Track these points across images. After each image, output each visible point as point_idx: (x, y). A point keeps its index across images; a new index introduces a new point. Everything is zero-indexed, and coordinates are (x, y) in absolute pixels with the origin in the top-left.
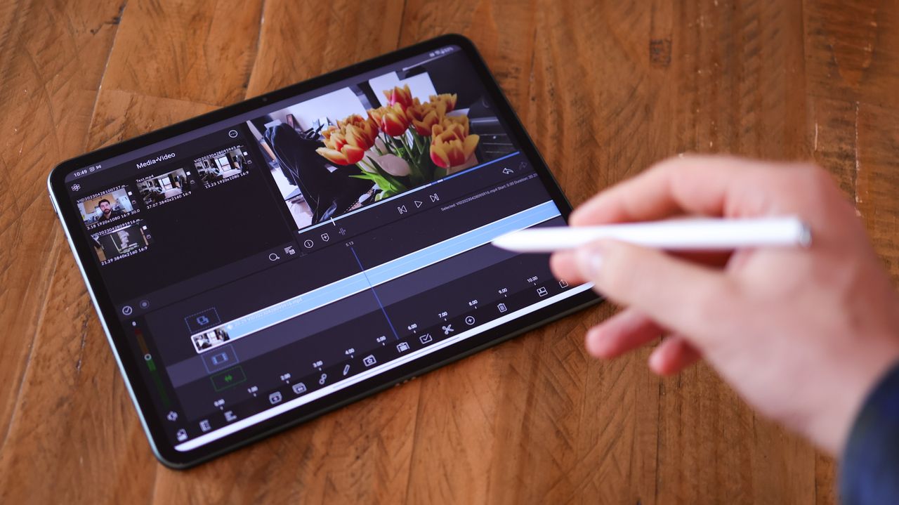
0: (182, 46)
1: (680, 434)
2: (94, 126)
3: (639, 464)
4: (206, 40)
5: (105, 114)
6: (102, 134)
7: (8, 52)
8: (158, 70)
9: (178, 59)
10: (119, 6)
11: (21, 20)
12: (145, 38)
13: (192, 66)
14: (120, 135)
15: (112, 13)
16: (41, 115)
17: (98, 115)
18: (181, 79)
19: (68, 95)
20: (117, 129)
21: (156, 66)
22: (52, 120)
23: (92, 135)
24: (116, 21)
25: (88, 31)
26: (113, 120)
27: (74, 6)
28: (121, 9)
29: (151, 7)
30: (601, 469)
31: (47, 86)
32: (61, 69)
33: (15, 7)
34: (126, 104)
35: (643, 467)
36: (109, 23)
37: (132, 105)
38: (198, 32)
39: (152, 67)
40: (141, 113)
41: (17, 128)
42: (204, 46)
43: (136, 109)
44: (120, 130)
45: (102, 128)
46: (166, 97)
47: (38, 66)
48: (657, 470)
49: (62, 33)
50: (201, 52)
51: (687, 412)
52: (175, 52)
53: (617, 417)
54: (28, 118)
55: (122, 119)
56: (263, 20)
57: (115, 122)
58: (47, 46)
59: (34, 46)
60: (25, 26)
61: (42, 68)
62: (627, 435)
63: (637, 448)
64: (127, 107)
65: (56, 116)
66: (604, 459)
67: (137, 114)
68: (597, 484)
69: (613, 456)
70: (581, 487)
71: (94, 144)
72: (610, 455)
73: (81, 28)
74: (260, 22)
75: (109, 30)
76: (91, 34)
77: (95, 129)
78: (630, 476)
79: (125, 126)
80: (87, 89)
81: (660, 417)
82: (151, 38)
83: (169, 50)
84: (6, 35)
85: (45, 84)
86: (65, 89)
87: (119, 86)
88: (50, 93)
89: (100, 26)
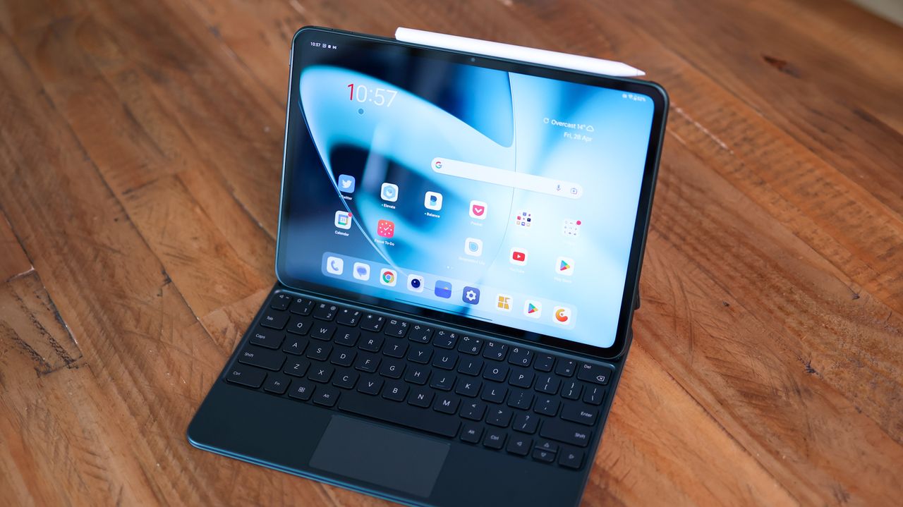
0: (226, 267)
1: (708, 259)
2: (217, 340)
3: (705, 287)
4: (237, 255)
5: (217, 330)
6: (227, 340)
7: (115, 339)
8: (224, 288)
9: (232, 274)
10: (160, 272)
11: (105, 318)
12: (197, 277)
13: (244, 273)
14: (239, 333)
15: (161, 279)
16: (175, 356)
17: (213, 333)
18: (244, 283)
19: (181, 336)
20: (234, 332)
21: (221, 287)
22: (186, 354)
23: (221, 345)
24: (168, 281)
25: (156, 297)
26: (226, 329)
27: (131, 291)
28: (164, 273)
29: (182, 261)
30: (690, 302)
31: (162, 340)
32: (161, 326)
33: (92, 314)
34: (224, 316)
35: (708, 287)
36: (165, 285)
37: (229, 315)
38: (228, 254)
39: (219, 289)
40: (240, 315)
41: (168, 372)
42: (240, 258)
43: (234, 315)
44: (237, 331)
45: (224, 338)
46: (246, 297)
47: (144, 334)
48: (716, 283)
49: (140, 309)
50: (241, 263)
51: (700, 247)
52: (225, 273)
53: (670, 274)
54: (170, 364)
55: (231, 326)
56: (261, 225)
57: (229, 329)
58: (138, 321)
59: (130, 325)
60: (110, 320)
61: (148, 333)
62: (684, 278)
63: (695, 280)
64: (227, 317)
65: (187, 351)
66: (685, 297)
67: (238, 316)
68: (695, 310)
69: (688, 292)
70: (689, 316)
71: (228, 349)
72: (686, 293)
73: (149, 298)
74: (260, 228)
75: (169, 288)
76: (160, 297)
77: (220, 341)
78: (706, 294)
79: (237, 326)
80: (190, 325)
81: (691, 259)
82: (201, 275)
83: (220, 274)
84: (103, 332)
85: (159, 340)
86: (176, 334)
87: (210, 310)
88: (170, 343)
89: (161, 290)
